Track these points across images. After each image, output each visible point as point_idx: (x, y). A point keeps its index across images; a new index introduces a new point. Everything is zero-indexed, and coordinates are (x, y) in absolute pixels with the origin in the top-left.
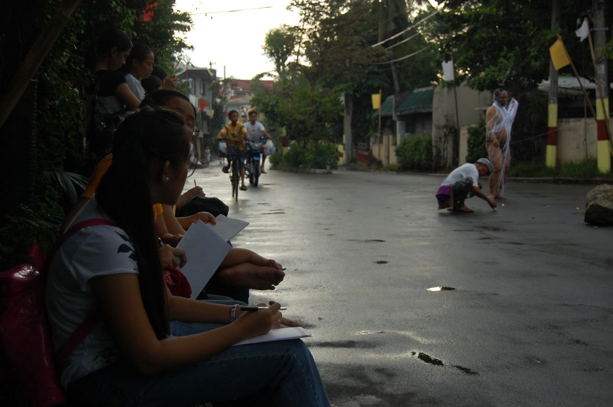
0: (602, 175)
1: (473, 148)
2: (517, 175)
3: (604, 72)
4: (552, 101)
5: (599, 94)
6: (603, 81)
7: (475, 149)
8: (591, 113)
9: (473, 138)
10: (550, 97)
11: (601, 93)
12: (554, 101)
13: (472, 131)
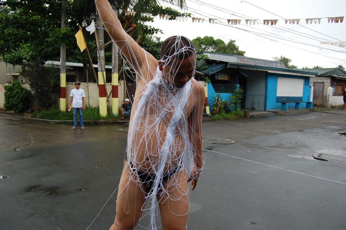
0: (103, 118)
1: (9, 99)
2: (43, 118)
3: (103, 56)
4: (62, 71)
5: (100, 69)
6: (103, 61)
7: (10, 99)
8: (94, 80)
9: (9, 92)
10: (61, 69)
11: (102, 68)
12: (64, 71)
13: (7, 88)
